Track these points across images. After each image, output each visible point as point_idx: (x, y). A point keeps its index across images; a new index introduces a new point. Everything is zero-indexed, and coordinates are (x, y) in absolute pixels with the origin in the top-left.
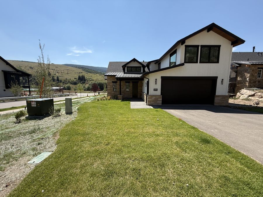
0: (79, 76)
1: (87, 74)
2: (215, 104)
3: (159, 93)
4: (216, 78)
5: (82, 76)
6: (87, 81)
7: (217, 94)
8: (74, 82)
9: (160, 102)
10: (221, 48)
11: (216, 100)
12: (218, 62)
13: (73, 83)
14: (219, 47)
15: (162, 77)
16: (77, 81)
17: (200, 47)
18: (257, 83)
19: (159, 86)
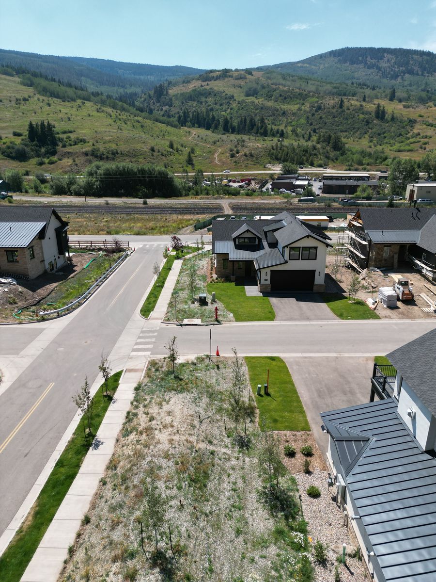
0: (31, 125)
1: (49, 105)
2: (314, 291)
3: (269, 282)
4: (314, 271)
5: (43, 124)
6: (64, 146)
7: (315, 283)
8: (18, 150)
9: (269, 289)
10: (318, 248)
11: (315, 288)
12: (316, 259)
13: (14, 155)
14: (316, 248)
15: (271, 271)
16: (26, 145)
17: (301, 248)
18: (383, 261)
19: (269, 277)
